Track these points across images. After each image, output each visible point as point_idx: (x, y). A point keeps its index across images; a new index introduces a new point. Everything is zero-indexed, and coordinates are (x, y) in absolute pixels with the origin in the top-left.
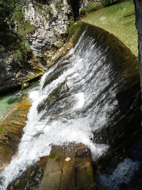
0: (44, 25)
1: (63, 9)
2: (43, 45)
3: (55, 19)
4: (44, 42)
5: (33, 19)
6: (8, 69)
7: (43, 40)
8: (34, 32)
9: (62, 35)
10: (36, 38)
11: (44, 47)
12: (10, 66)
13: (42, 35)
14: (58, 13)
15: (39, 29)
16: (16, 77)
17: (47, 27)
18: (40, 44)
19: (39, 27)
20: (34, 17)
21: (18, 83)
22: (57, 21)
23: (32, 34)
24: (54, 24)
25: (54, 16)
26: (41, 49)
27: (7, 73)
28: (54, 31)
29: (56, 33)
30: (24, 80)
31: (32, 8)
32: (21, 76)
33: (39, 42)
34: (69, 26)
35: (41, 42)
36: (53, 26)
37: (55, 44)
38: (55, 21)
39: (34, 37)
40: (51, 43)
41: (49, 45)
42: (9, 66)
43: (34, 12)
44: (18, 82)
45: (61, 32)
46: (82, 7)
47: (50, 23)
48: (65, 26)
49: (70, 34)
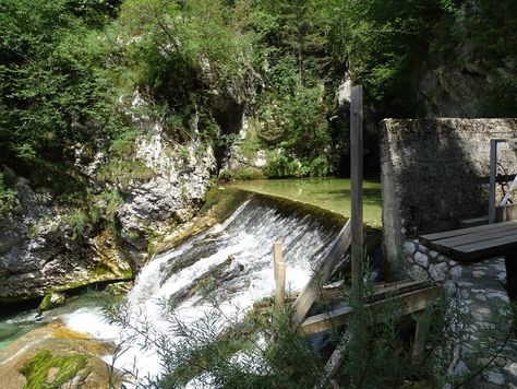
0: (169, 175)
1: (205, 159)
2: (156, 208)
3: (190, 171)
4: (161, 202)
5: (153, 159)
6: (35, 245)
7: (159, 198)
8: (149, 180)
9: (195, 200)
10: (148, 191)
11: (156, 211)
12: (44, 240)
13: (161, 190)
14: (198, 163)
15: (159, 178)
16: (43, 271)
17: (174, 178)
18: (151, 205)
19: (160, 175)
20: (156, 156)
21: (38, 290)
22: (192, 174)
23: (142, 181)
24: (186, 177)
25: (191, 165)
26: (150, 214)
27: (24, 254)
28: (184, 189)
29: (187, 194)
30: (56, 284)
31: (158, 143)
32: (55, 273)
33: (150, 200)
34: (209, 188)
35: (154, 202)
36: (184, 181)
37: (179, 212)
38: (188, 174)
39: (144, 189)
40: (172, 210)
41: (168, 212)
42: (40, 239)
43: (159, 148)
44: (39, 285)
45: (194, 195)
46: (226, 168)
47: (181, 174)
48: (203, 187)
49: (208, 203)
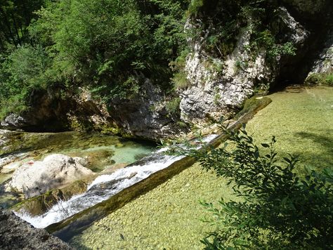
2: (193, 109)
3: (226, 82)
4: (196, 105)
5: (192, 72)
7: (195, 102)
8: (187, 88)
9: (229, 106)
13: (196, 97)
18: (189, 106)
19: (196, 85)
20: (194, 70)
25: (227, 76)
26: (189, 112)
29: (220, 101)
31: (196, 59)
33: (188, 103)
34: (250, 96)
35: (192, 104)
36: (218, 90)
37: (212, 114)
38: (224, 84)
39: (185, 95)
41: (202, 113)
42: (156, 113)
43: (197, 63)
44: (161, 137)
45: (228, 102)
46: (316, 70)
47: (216, 84)
48: (241, 95)
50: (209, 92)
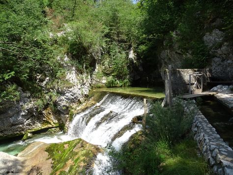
0: (77, 85)
2: (73, 98)
5: (72, 80)
6: (23, 114)
7: (74, 94)
8: (71, 88)
9: (86, 95)
10: (71, 92)
13: (75, 91)
14: (86, 81)
15: (75, 87)
16: (25, 124)
21: (22, 132)
22: (85, 85)
26: (71, 100)
29: (83, 93)
30: (29, 129)
33: (71, 95)
36: (82, 88)
37: (81, 99)
41: (77, 99)
42: (26, 111)
48: (88, 90)
49: (90, 96)
50: (79, 89)
